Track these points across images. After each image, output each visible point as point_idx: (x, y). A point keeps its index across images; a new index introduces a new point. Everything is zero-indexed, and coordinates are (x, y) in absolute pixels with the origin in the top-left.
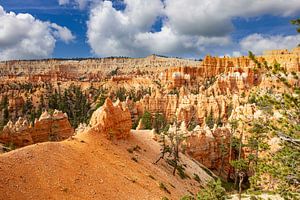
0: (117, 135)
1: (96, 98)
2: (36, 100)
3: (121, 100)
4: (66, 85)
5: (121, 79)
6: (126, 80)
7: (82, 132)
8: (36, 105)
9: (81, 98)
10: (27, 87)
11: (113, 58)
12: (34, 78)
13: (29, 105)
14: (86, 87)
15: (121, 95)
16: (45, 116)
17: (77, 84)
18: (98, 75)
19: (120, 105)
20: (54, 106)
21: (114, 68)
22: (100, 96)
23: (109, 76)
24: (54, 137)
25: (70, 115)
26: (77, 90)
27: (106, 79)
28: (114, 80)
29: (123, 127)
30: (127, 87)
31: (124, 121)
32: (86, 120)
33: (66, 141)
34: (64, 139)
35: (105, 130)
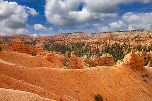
0: (136, 67)
1: (126, 49)
2: (101, 49)
3: (140, 51)
4: (113, 43)
5: (140, 40)
6: (143, 41)
7: (119, 64)
8: (101, 51)
9: (119, 48)
10: (98, 44)
11: (136, 30)
12: (101, 40)
13: (98, 51)
14: (121, 44)
15: (139, 48)
16: (104, 55)
17: (118, 42)
18: (128, 38)
19: (139, 53)
20: (107, 52)
21: (136, 35)
22: (128, 48)
23: (133, 39)
24: (107, 64)
25: (114, 56)
26: (118, 45)
27: (132, 41)
28: (136, 41)
29: (140, 64)
30: (143, 44)
31: (140, 61)
32: (121, 59)
33: (112, 67)
34: (111, 66)
35: (130, 64)
